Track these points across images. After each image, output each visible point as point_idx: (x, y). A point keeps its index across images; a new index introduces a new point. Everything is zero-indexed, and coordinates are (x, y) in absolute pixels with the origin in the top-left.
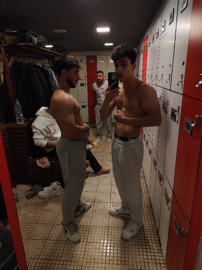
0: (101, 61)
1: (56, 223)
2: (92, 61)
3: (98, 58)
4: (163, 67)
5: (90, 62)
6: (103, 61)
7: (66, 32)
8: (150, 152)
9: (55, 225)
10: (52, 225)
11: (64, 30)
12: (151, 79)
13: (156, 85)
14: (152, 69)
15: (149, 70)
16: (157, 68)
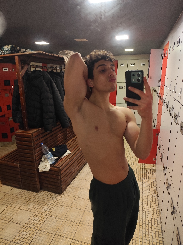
0: (122, 66)
1: (58, 234)
3: (119, 63)
4: (182, 81)
6: (124, 66)
7: (87, 41)
9: (56, 236)
10: (53, 236)
11: (85, 39)
12: (169, 89)
13: (174, 98)
14: (171, 79)
15: (167, 78)
16: (176, 80)
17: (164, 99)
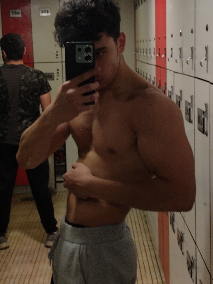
0: (44, 14)
2: (18, 13)
4: (207, 29)
5: (12, 15)
6: (49, 14)
8: (191, 265)
12: (179, 60)
13: (193, 77)
14: (181, 34)
15: (172, 36)
16: (192, 32)
17: (169, 88)
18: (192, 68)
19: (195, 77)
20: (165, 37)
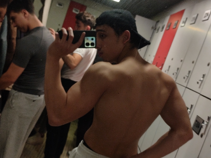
2: (77, 11)
4: (208, 65)
5: (73, 11)
13: (184, 87)
14: (182, 61)
15: (172, 59)
16: (193, 62)
18: (185, 82)
19: (186, 87)
20: (165, 58)
